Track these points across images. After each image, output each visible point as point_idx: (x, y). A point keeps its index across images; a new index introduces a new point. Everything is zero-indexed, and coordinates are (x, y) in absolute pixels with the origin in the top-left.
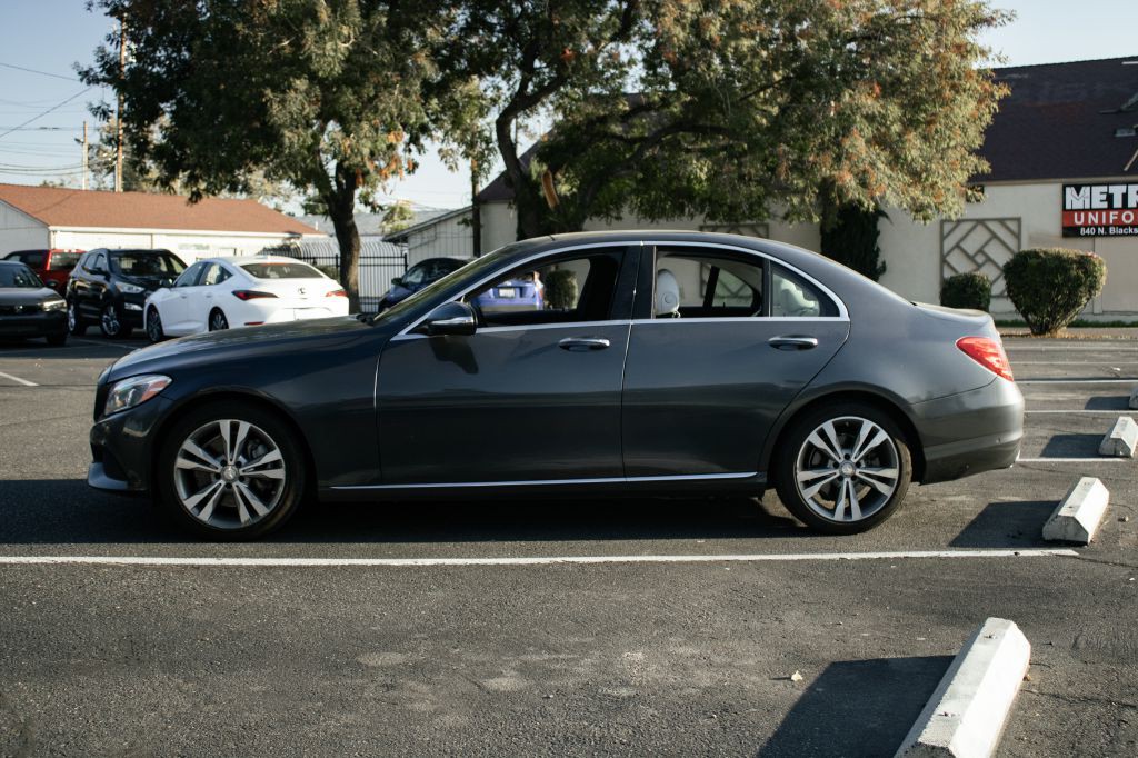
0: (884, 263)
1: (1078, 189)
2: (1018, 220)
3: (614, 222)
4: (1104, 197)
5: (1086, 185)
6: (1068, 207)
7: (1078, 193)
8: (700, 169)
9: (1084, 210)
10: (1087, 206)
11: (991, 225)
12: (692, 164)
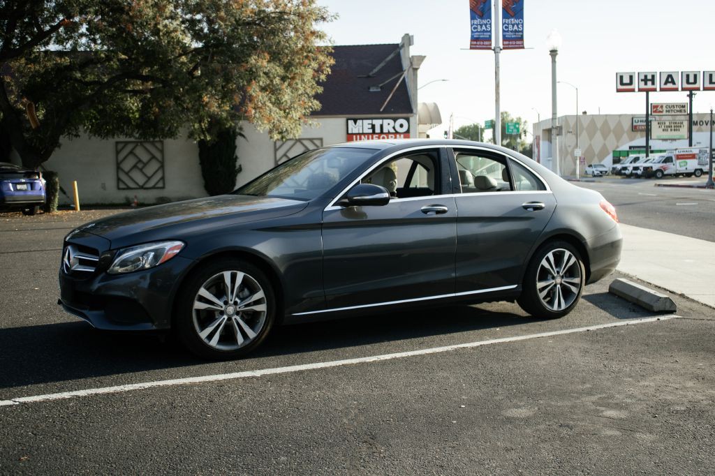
0: (240, 166)
1: (355, 121)
2: (321, 139)
3: (74, 138)
4: (370, 126)
5: (360, 119)
6: (350, 132)
7: (355, 123)
8: (133, 104)
9: (359, 134)
10: (361, 132)
11: (305, 142)
12: (127, 100)
